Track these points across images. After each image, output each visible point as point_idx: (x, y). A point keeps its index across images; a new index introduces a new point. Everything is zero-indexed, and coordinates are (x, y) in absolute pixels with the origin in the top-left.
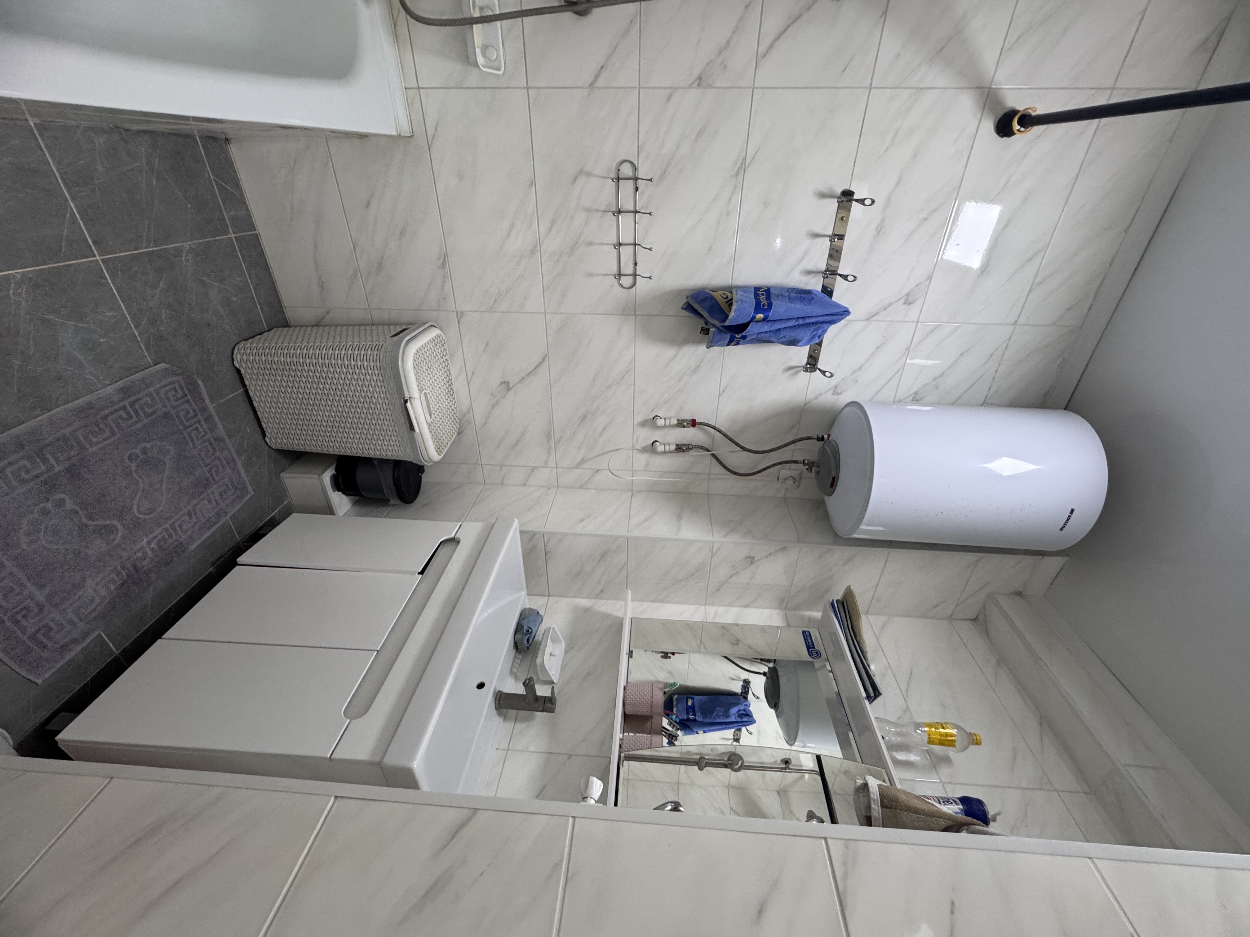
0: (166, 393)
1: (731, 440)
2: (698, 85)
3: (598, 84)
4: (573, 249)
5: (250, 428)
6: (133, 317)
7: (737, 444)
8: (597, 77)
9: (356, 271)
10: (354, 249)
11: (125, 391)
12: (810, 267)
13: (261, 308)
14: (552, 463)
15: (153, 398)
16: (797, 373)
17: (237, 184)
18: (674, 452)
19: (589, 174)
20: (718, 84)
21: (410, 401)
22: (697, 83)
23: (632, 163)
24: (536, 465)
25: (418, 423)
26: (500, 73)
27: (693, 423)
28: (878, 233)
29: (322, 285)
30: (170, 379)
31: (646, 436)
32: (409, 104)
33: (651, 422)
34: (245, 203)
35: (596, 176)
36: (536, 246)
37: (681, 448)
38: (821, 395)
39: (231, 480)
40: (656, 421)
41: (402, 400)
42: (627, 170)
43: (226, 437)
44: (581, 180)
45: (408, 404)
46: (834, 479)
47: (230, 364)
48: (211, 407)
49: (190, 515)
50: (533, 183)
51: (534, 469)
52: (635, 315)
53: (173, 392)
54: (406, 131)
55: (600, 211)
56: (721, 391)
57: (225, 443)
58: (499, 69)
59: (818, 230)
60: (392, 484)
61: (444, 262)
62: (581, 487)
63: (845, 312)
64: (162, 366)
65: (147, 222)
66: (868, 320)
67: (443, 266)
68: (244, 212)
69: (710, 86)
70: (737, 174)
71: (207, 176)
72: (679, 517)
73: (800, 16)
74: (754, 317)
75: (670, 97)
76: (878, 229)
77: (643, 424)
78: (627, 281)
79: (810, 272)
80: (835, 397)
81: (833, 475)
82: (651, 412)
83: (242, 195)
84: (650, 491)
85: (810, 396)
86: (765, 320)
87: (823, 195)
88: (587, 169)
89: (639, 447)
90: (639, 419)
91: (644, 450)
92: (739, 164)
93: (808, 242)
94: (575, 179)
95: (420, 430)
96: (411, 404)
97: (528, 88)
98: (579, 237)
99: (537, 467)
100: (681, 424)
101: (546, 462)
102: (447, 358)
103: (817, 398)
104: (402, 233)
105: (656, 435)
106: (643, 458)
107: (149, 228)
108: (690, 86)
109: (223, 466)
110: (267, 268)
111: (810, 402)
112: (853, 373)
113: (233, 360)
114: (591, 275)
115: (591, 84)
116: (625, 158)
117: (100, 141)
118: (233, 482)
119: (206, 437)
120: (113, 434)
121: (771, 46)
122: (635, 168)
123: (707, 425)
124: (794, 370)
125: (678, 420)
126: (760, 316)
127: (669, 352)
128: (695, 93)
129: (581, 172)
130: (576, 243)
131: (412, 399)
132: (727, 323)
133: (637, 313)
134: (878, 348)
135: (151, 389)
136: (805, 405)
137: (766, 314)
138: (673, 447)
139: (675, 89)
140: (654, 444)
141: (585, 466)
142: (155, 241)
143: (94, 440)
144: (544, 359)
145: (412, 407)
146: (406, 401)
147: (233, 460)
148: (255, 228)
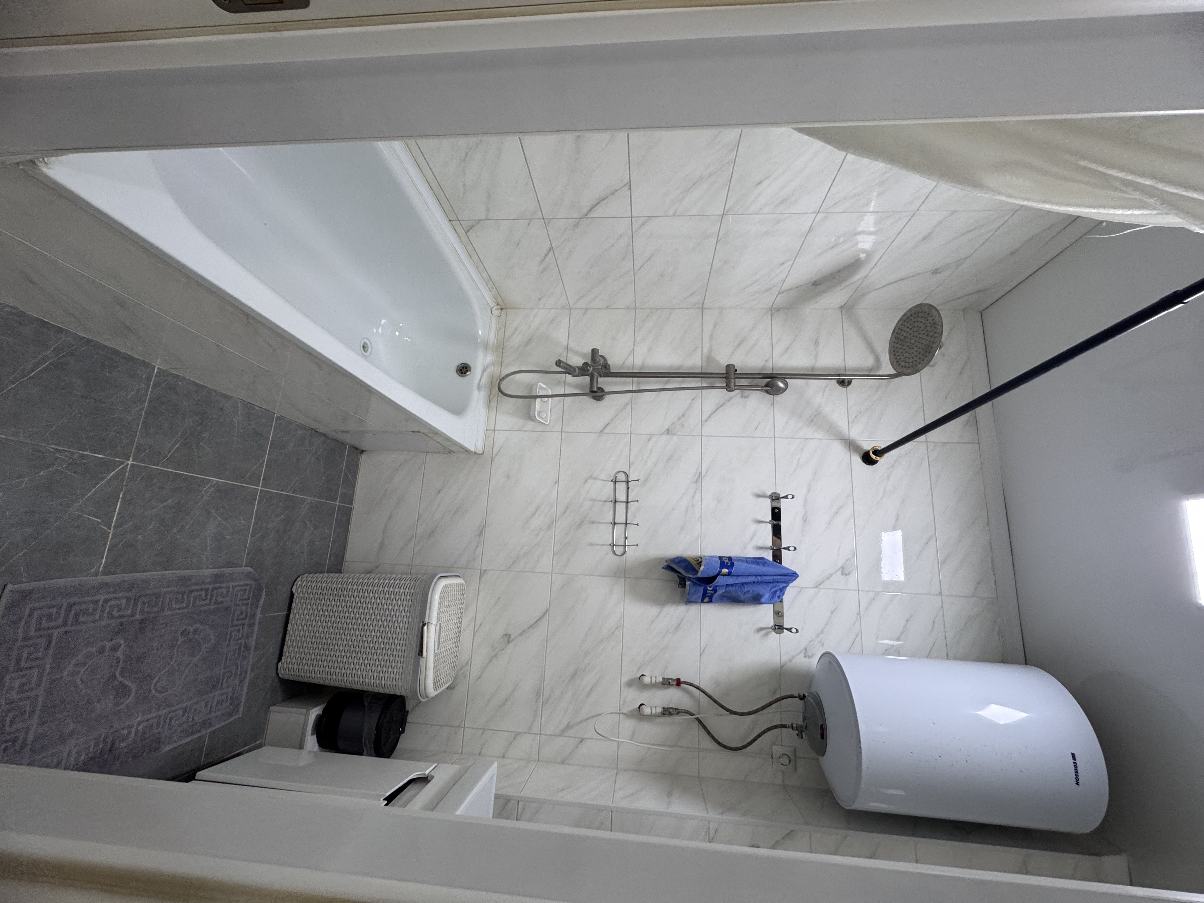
0: (238, 591)
1: (716, 702)
2: (667, 433)
3: (606, 431)
4: (581, 524)
5: (272, 649)
6: (254, 529)
7: (722, 707)
8: (605, 428)
9: (413, 536)
10: (418, 519)
11: (217, 578)
12: (760, 544)
13: (330, 555)
14: (536, 729)
15: (228, 592)
16: (767, 634)
17: (355, 476)
18: (660, 716)
19: (595, 479)
20: (679, 433)
21: (428, 626)
22: (667, 432)
23: (625, 473)
24: (520, 730)
25: (427, 648)
26: (547, 423)
27: (679, 682)
28: (805, 521)
29: (382, 546)
30: (247, 582)
31: (634, 697)
32: (486, 437)
33: (638, 683)
34: (354, 487)
35: (600, 480)
36: (553, 523)
37: (667, 712)
38: (794, 657)
39: (233, 690)
40: (642, 679)
41: (421, 624)
42: (622, 477)
43: (253, 649)
44: (590, 482)
45: (425, 628)
46: (822, 726)
47: (289, 588)
48: (259, 616)
49: (185, 710)
50: (557, 482)
51: (517, 735)
52: (625, 577)
53: (242, 593)
54: (480, 450)
55: (601, 501)
56: (702, 651)
57: (249, 653)
58: (546, 422)
59: (760, 518)
60: (374, 729)
61: (481, 532)
62: (563, 762)
63: (794, 576)
64: (249, 569)
65: (297, 478)
66: (816, 587)
67: (481, 534)
68: (351, 492)
69: (674, 434)
70: (697, 481)
71: (341, 466)
72: (669, 794)
73: (724, 404)
74: (720, 571)
75: (649, 440)
76: (804, 518)
77: (630, 684)
78: (619, 550)
79: (760, 548)
80: (807, 660)
81: (820, 723)
82: (638, 670)
83: (355, 483)
84: (635, 770)
85: (784, 659)
86: (729, 574)
87: (759, 496)
88: (595, 475)
89: (625, 710)
90: (626, 678)
91: (630, 715)
92: (697, 476)
93: (754, 526)
94: (586, 481)
95: (426, 656)
96: (427, 629)
97: (562, 432)
98: (585, 517)
99: (520, 733)
100: (666, 683)
101: (530, 728)
102: (463, 606)
103: (791, 661)
104: (457, 511)
105: (644, 697)
106: (628, 725)
107: (296, 482)
108: (662, 434)
109: (236, 675)
110: (347, 530)
111: (785, 664)
112: (818, 636)
113: (293, 585)
114: (591, 545)
115: (601, 431)
116: (620, 470)
117: (300, 432)
118: (234, 694)
119: (240, 641)
120: (187, 607)
121: (709, 417)
122: (627, 476)
123: (691, 685)
124: (764, 632)
125: (664, 679)
126: (725, 571)
127: (652, 610)
128: (665, 437)
129: (591, 477)
130: (582, 522)
131: (430, 625)
132: (699, 575)
133: (626, 576)
134: (832, 612)
135: (232, 584)
136: (781, 667)
137: (730, 570)
138: (659, 710)
139: (653, 435)
140: (641, 707)
141: (570, 733)
142: (294, 491)
143: (174, 606)
144: (545, 614)
145: (428, 632)
146: (424, 625)
147: (246, 673)
148: (352, 503)
